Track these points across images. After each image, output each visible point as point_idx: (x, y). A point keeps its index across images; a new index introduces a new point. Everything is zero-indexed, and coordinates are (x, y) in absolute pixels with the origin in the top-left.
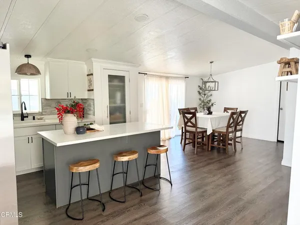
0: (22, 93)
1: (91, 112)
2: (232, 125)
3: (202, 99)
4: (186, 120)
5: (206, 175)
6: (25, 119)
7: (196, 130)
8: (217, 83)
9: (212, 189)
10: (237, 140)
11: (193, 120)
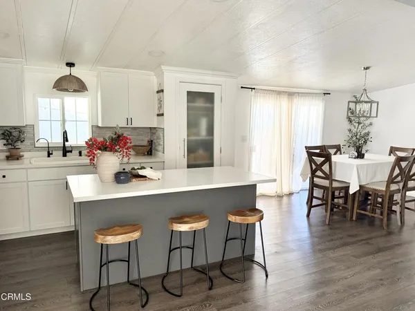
0: (66, 118)
1: (160, 148)
2: (399, 178)
3: (354, 130)
4: (314, 167)
5: (334, 264)
6: (68, 154)
7: (331, 184)
8: (374, 105)
9: (337, 292)
10: (407, 205)
11: (326, 168)
